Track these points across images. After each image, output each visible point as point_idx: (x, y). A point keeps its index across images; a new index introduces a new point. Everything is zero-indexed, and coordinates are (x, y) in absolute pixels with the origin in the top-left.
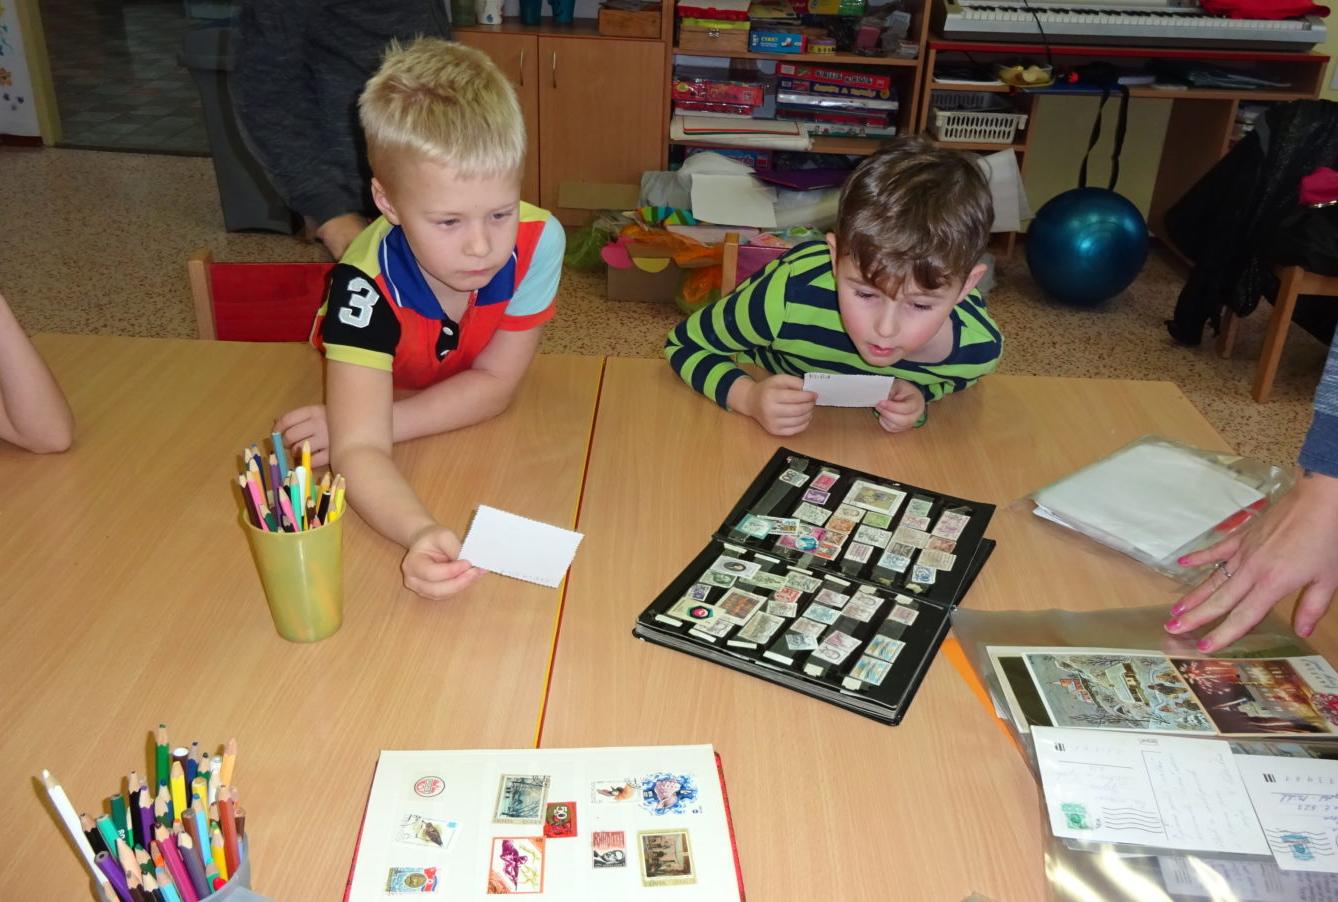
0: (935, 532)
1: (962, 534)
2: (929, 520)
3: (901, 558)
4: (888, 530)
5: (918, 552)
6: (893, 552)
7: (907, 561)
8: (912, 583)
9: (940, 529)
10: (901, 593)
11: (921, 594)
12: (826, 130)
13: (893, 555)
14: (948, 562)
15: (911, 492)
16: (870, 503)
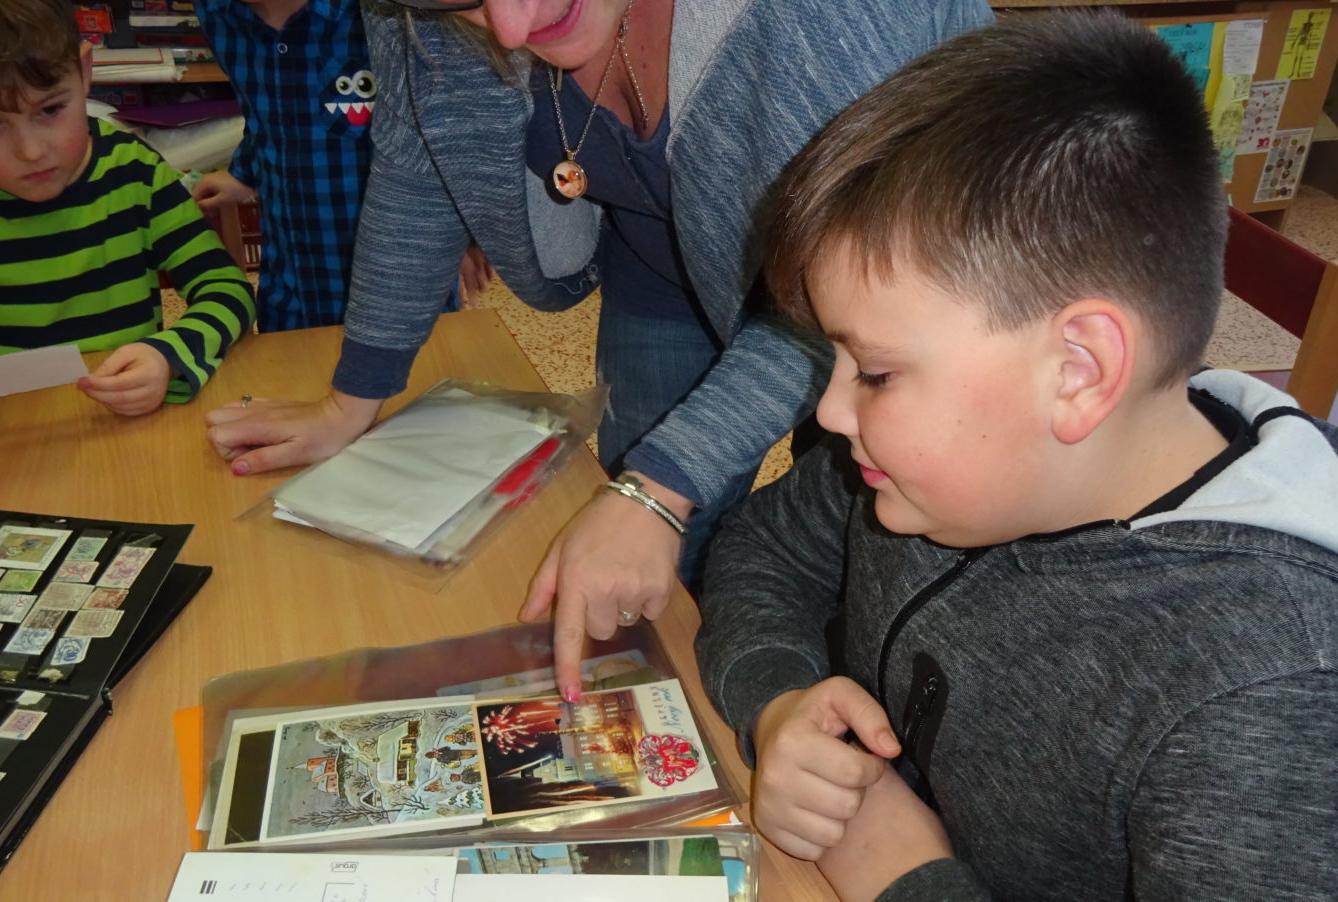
0: (102, 582)
1: (138, 578)
2: (97, 564)
3: (41, 631)
4: (31, 593)
5: (71, 616)
6: (32, 625)
7: (50, 634)
8: (51, 667)
9: (110, 576)
10: (27, 688)
11: (60, 681)
12: (201, 56)
13: (31, 630)
14: (108, 622)
15: (79, 527)
16: (14, 557)
